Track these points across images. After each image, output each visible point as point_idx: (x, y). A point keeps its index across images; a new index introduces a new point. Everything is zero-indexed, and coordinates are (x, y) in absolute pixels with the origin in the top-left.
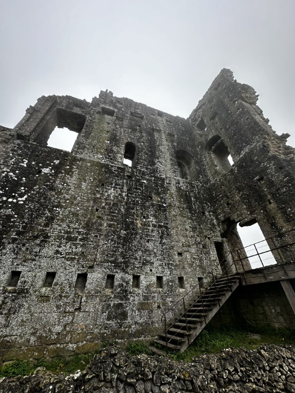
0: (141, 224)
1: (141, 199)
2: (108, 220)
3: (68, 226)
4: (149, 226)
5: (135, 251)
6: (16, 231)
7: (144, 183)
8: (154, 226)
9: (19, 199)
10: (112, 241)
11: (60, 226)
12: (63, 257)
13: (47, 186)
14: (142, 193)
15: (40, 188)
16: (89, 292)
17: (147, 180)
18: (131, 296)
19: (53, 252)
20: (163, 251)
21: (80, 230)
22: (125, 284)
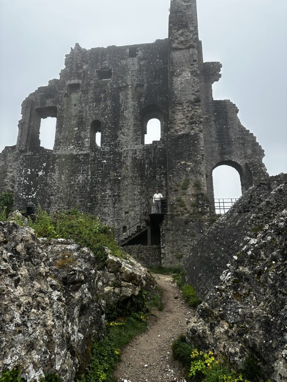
0: (101, 197)
1: (101, 177)
4: (106, 197)
7: (104, 163)
8: (110, 196)
9: (33, 195)
14: (102, 172)
15: (40, 186)
17: (107, 159)
20: (114, 212)
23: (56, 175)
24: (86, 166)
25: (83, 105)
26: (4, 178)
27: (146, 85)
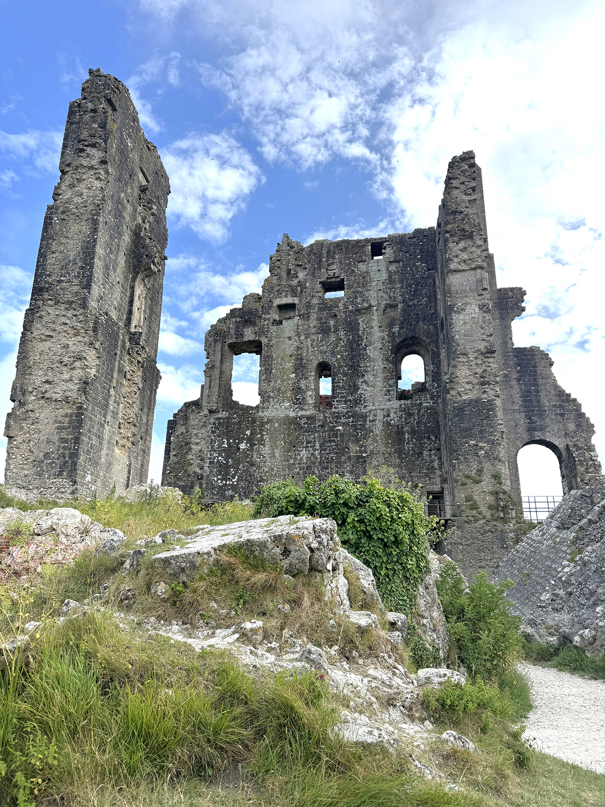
1: (336, 453)
7: (339, 430)
9: (233, 480)
14: (337, 444)
15: (244, 467)
17: (343, 424)
23: (266, 450)
24: (312, 435)
25: (303, 338)
26: (187, 453)
27: (400, 306)
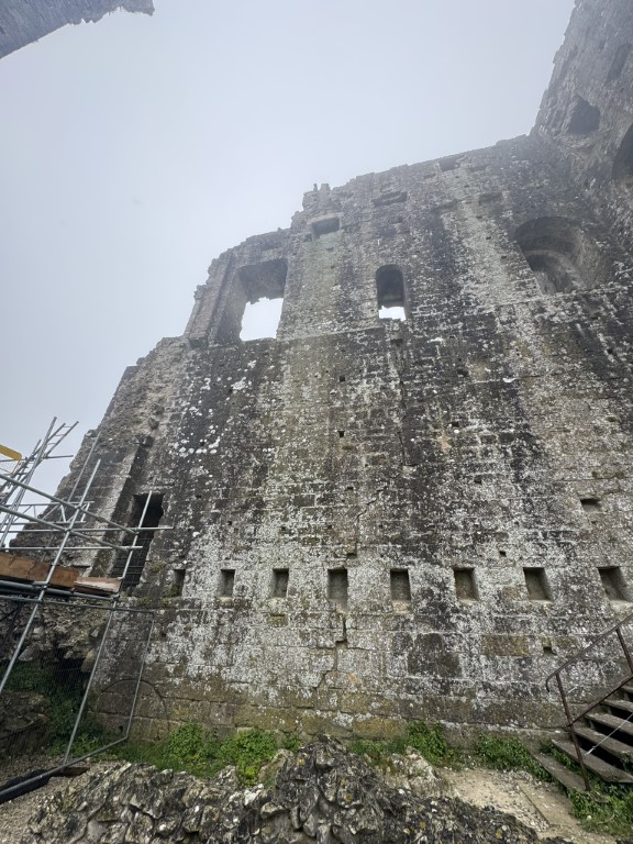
0: (451, 443)
1: (438, 382)
2: (368, 449)
3: (294, 478)
4: (474, 443)
5: (448, 509)
6: (216, 501)
7: (438, 343)
8: (489, 440)
9: (211, 446)
10: (386, 493)
11: (279, 479)
12: (294, 539)
13: (244, 412)
14: (438, 367)
15: (235, 420)
16: (357, 608)
17: (444, 334)
18: (458, 618)
19: (277, 530)
20: (529, 501)
21: (315, 482)
22: (436, 591)
23: (284, 388)
24: (379, 356)
26: (137, 405)
27: (506, 193)
